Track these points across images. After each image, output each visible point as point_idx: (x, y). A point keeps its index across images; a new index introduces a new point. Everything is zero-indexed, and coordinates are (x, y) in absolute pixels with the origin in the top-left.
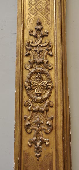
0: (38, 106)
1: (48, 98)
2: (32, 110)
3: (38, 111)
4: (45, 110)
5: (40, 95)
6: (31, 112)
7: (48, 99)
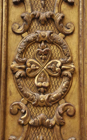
0: (40, 114)
1: (63, 96)
2: (28, 123)
3: (42, 125)
4: (56, 123)
5: (46, 90)
6: (26, 128)
7: (63, 98)
